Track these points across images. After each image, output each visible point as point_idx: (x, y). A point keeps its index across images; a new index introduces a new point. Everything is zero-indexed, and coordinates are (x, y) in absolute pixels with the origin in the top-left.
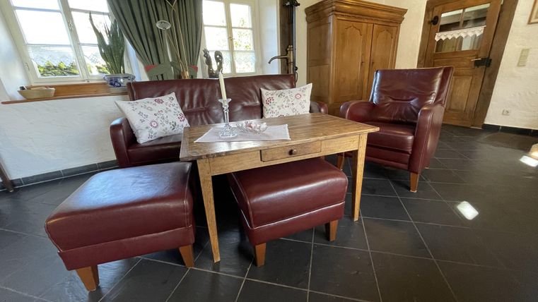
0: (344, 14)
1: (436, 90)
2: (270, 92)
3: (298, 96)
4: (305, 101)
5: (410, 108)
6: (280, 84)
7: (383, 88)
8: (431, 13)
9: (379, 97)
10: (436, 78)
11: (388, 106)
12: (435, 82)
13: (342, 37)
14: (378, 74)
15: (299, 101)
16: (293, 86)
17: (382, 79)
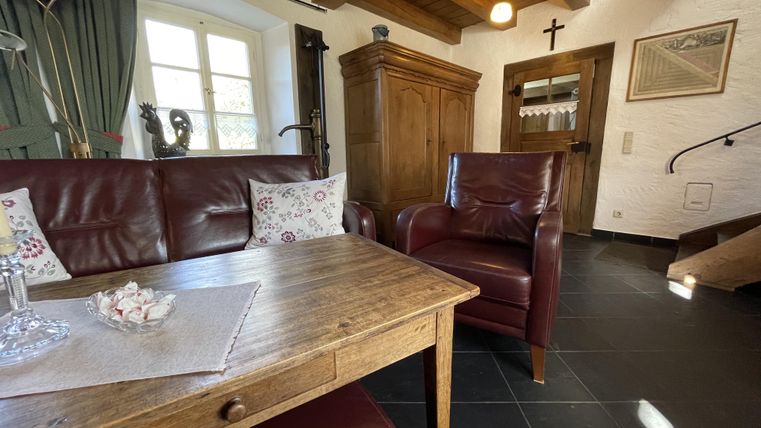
0: (398, 69)
1: (547, 187)
2: (266, 186)
3: (320, 196)
4: (333, 205)
5: (511, 216)
6: (289, 172)
7: (464, 181)
8: (511, 82)
9: (460, 196)
10: (544, 169)
11: (474, 213)
12: (544, 175)
13: (397, 102)
14: (455, 160)
15: (322, 205)
16: (314, 177)
17: (461, 167)
